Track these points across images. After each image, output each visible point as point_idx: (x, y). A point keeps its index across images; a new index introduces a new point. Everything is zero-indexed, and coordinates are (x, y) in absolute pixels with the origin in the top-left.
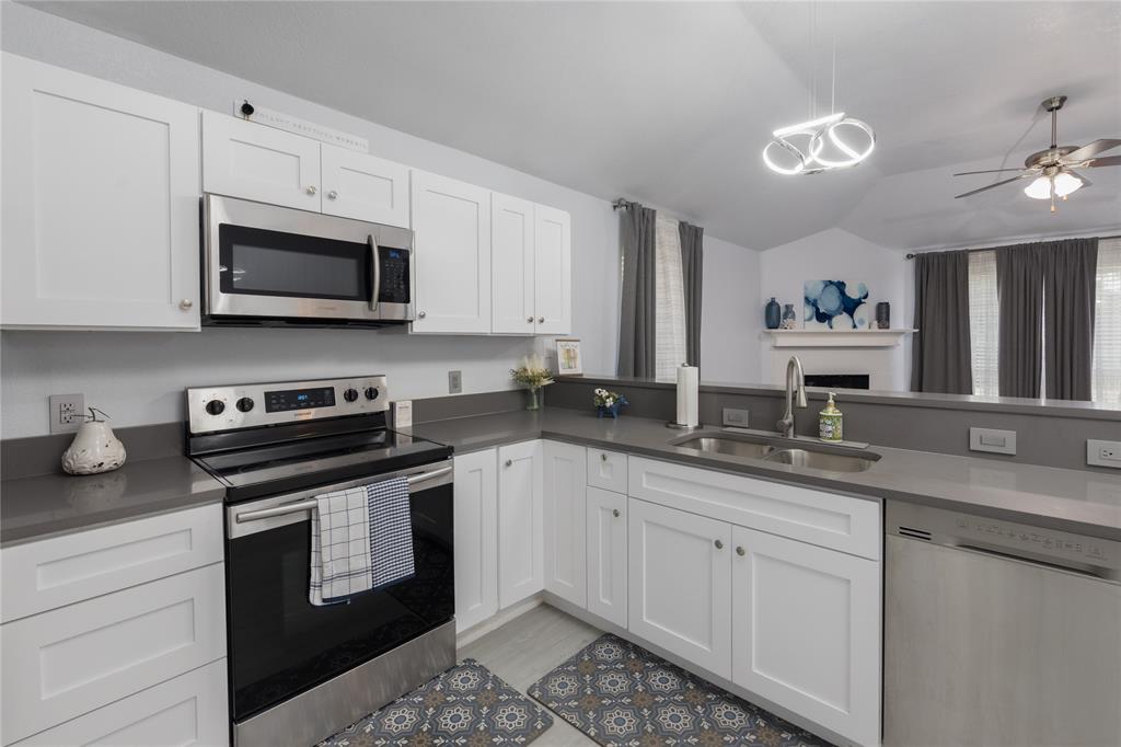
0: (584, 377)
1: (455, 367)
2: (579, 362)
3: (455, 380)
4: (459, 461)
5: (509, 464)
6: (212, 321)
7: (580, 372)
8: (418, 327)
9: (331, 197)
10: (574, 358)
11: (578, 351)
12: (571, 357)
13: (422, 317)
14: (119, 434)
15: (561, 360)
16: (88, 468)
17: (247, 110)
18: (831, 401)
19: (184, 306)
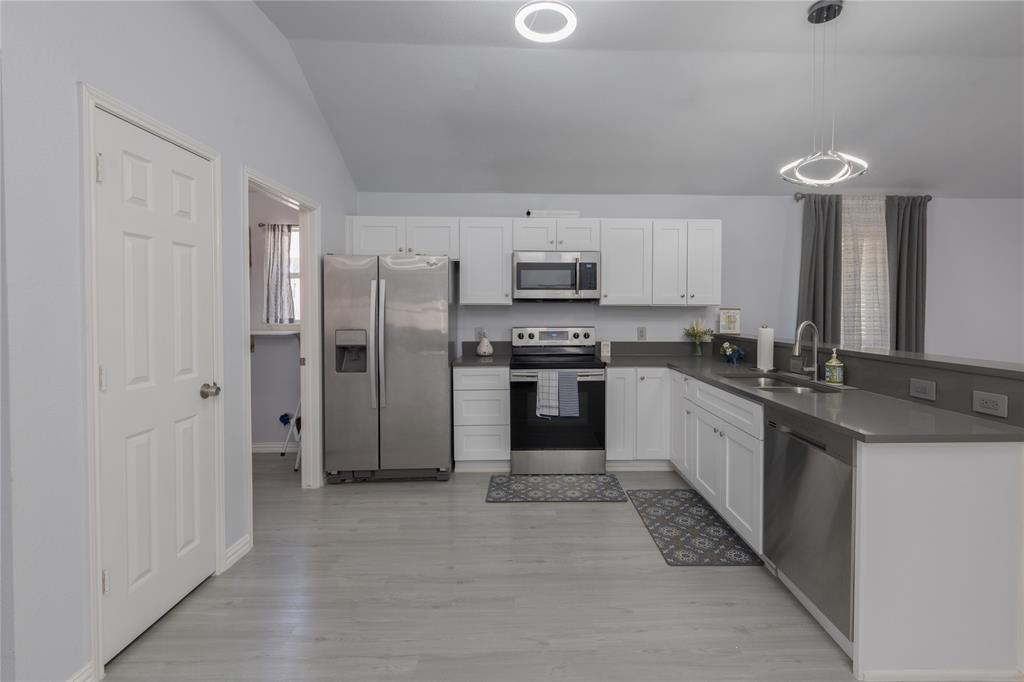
0: (741, 336)
1: (642, 324)
2: (738, 325)
3: (641, 332)
4: (609, 370)
5: (642, 379)
6: (516, 301)
7: (738, 332)
8: (603, 302)
9: (561, 243)
10: (735, 322)
11: (738, 317)
12: (731, 321)
13: (606, 296)
14: (492, 343)
15: (723, 323)
16: (482, 353)
17: (528, 213)
18: (834, 355)
19: (507, 296)
